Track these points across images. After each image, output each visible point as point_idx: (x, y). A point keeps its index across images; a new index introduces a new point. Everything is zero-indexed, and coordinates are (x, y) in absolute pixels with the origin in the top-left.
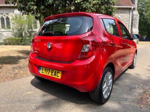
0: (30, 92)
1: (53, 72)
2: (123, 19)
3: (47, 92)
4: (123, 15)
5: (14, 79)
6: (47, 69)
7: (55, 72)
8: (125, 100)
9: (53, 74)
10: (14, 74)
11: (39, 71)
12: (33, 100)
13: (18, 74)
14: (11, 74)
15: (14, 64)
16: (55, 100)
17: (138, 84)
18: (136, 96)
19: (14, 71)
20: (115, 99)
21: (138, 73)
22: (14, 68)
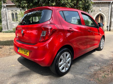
0: (13, 65)
1: (25, 51)
2: (103, 11)
3: (25, 66)
4: (103, 8)
5: (8, 56)
6: (22, 49)
7: (26, 51)
8: (80, 74)
9: (25, 53)
10: (9, 53)
11: (18, 50)
12: (13, 70)
13: (12, 52)
14: (7, 52)
15: (11, 46)
16: (27, 71)
17: (98, 62)
18: (91, 72)
19: (10, 50)
20: (73, 73)
21: (103, 54)
22: (10, 48)
